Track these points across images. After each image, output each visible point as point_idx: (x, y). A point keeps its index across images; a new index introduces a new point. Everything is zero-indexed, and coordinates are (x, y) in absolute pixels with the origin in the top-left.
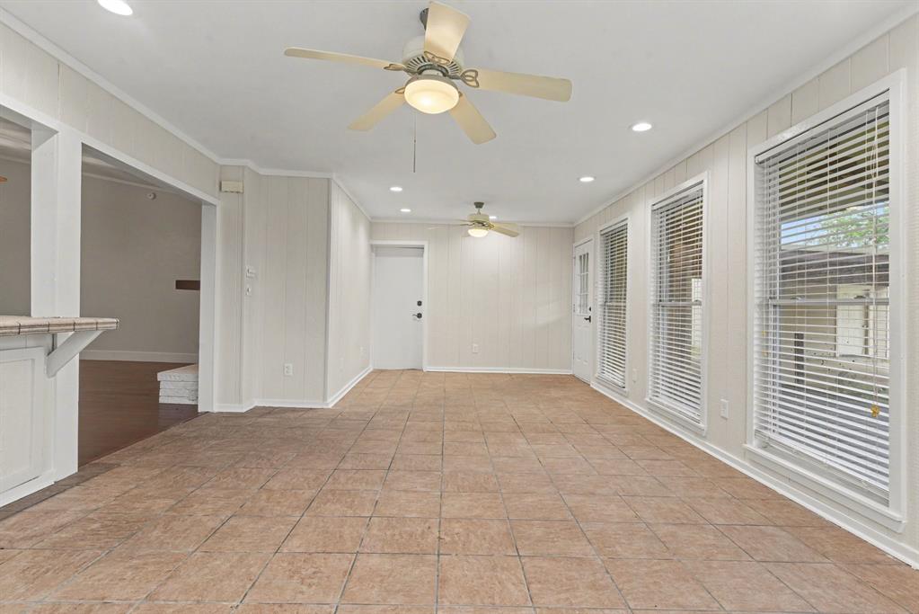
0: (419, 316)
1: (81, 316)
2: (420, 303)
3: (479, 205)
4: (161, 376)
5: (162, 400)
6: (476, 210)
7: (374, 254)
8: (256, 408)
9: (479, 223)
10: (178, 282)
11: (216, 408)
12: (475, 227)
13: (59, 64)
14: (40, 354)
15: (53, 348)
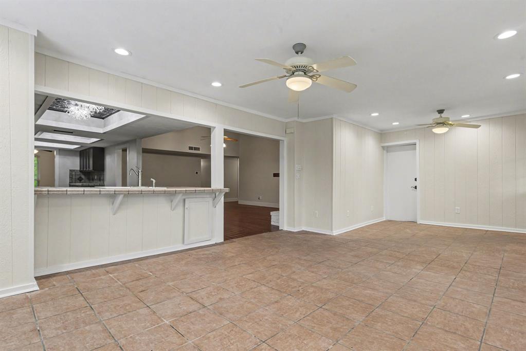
0: (416, 187)
1: (224, 187)
2: (416, 180)
3: (441, 112)
4: (272, 213)
5: (272, 223)
6: (438, 115)
7: (385, 151)
8: (303, 231)
9: (440, 123)
10: (274, 174)
11: (285, 229)
12: (438, 127)
13: (216, 105)
14: (210, 200)
15: (215, 197)
